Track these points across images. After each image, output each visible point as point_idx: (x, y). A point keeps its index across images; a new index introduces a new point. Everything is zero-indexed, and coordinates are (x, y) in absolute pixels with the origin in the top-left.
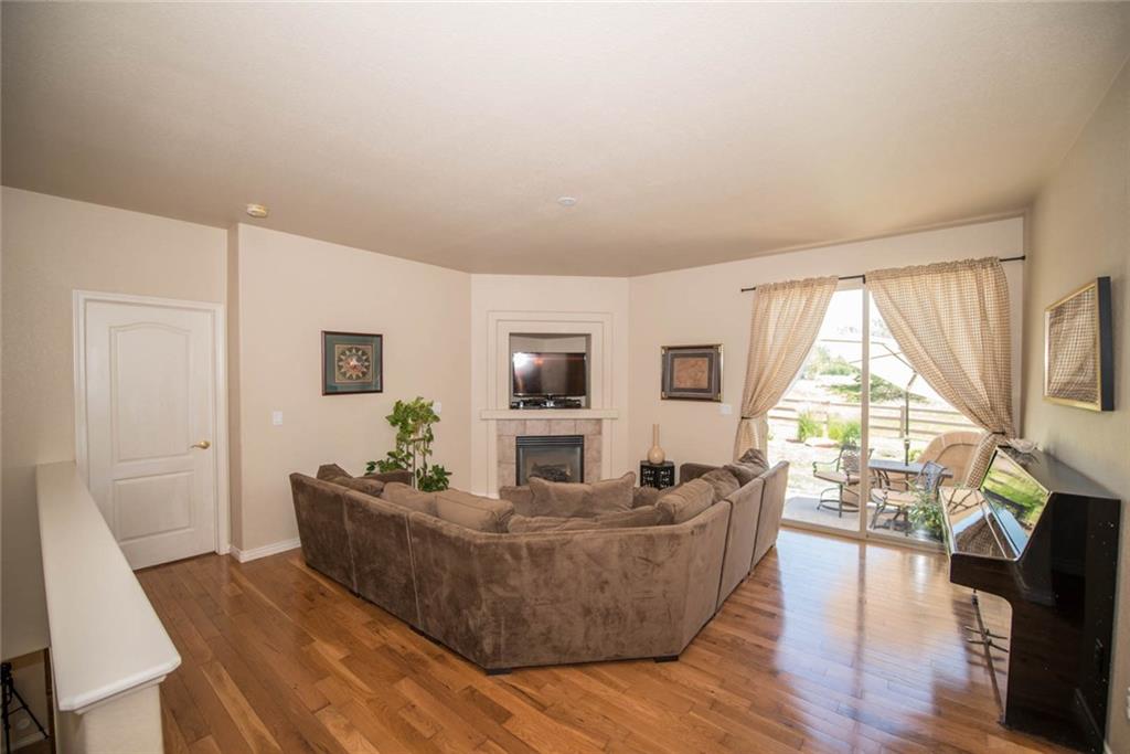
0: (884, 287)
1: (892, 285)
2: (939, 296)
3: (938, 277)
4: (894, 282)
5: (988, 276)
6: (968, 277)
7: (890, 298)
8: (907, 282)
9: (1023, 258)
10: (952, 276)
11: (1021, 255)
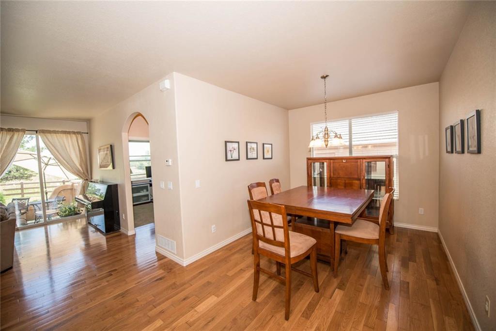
0: (46, 136)
1: (49, 136)
2: (65, 142)
3: (64, 135)
4: (49, 134)
5: (79, 136)
6: (74, 136)
7: (48, 140)
8: (54, 135)
9: (87, 133)
10: (69, 135)
11: (87, 132)
